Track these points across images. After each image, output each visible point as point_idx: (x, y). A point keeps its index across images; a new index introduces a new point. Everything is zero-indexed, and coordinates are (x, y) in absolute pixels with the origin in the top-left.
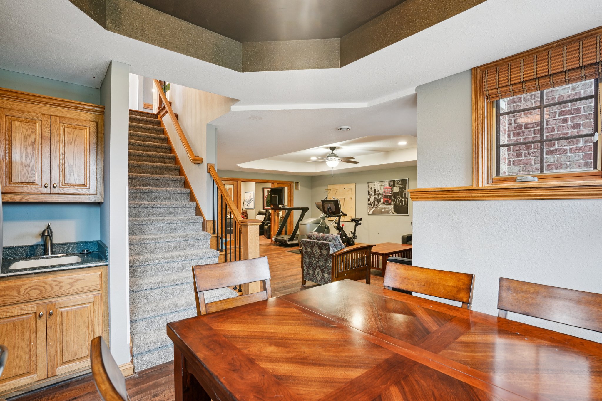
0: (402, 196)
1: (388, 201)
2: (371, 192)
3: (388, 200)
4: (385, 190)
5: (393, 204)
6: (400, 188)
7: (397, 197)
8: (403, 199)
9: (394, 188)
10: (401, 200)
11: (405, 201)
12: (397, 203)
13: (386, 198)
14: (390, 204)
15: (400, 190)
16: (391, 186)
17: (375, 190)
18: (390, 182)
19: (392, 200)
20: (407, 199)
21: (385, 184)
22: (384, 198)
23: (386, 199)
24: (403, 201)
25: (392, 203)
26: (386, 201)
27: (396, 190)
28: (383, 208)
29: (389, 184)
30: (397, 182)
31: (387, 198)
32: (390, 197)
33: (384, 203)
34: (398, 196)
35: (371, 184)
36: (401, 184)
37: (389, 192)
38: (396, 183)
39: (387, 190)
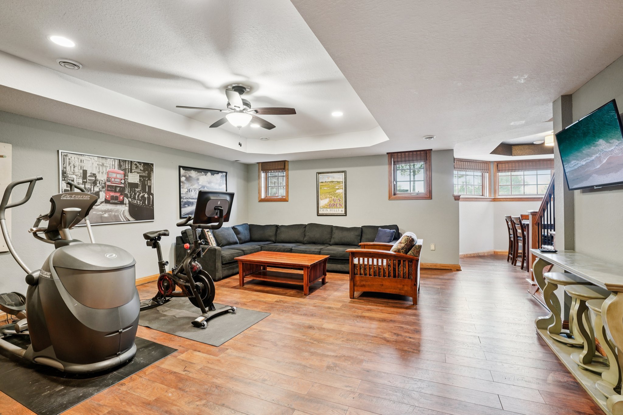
0: (144, 190)
1: (116, 198)
2: (74, 176)
3: (118, 195)
4: (110, 176)
5: (127, 202)
6: (140, 176)
7: (135, 190)
8: (146, 196)
9: (130, 174)
10: (143, 196)
11: (149, 198)
12: (135, 201)
13: (112, 191)
14: (122, 203)
15: (140, 180)
16: (125, 170)
17: (85, 172)
18: (121, 163)
19: (126, 196)
20: (152, 195)
21: (111, 165)
22: (108, 190)
23: (112, 194)
24: (145, 198)
25: (126, 201)
26: (113, 198)
27: (134, 178)
28: (105, 211)
29: (120, 166)
30: (136, 165)
31: (115, 191)
32: (122, 190)
33: (107, 201)
34: (137, 189)
35: (74, 159)
36: (142, 169)
37: (119, 180)
38: (134, 167)
39: (114, 175)
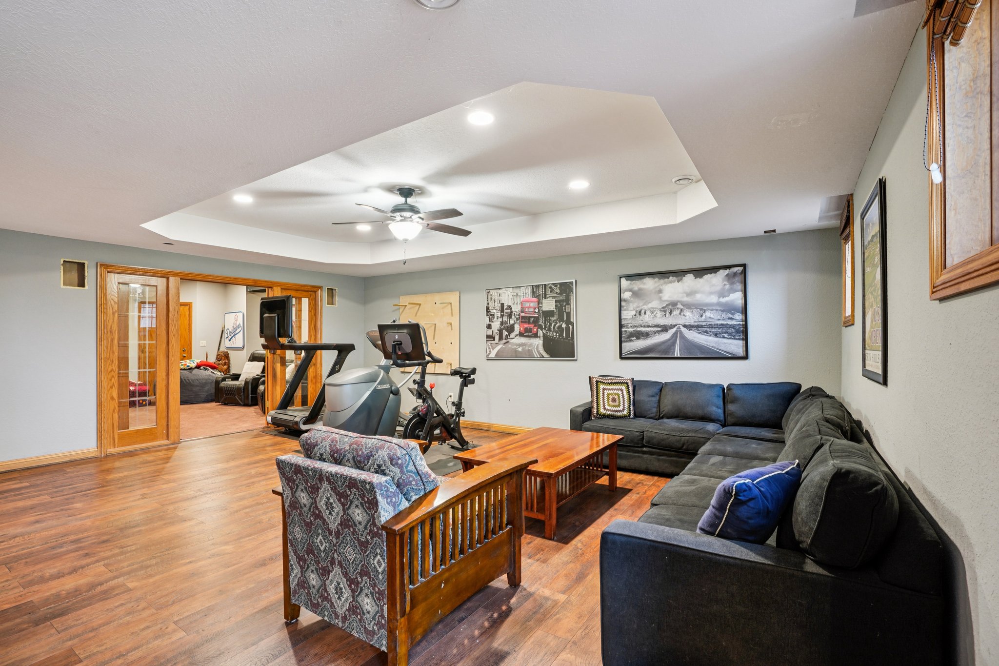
0: (561, 319)
1: (530, 330)
2: (494, 311)
3: (531, 326)
4: (524, 306)
5: (542, 335)
6: (556, 301)
7: (550, 320)
8: (564, 326)
9: (544, 301)
10: (560, 327)
11: (567, 329)
12: (551, 333)
13: (525, 322)
14: (536, 336)
15: (556, 306)
16: (538, 297)
17: (502, 305)
18: (535, 289)
19: (540, 327)
20: (572, 324)
21: (525, 293)
22: (522, 322)
23: (526, 326)
24: (563, 328)
25: (540, 333)
26: (527, 330)
27: (549, 305)
28: (520, 345)
29: (533, 292)
30: (551, 288)
31: (529, 323)
32: (536, 320)
33: (521, 334)
34: (553, 319)
35: (494, 293)
36: (558, 291)
37: (532, 310)
38: (548, 290)
39: (528, 305)
